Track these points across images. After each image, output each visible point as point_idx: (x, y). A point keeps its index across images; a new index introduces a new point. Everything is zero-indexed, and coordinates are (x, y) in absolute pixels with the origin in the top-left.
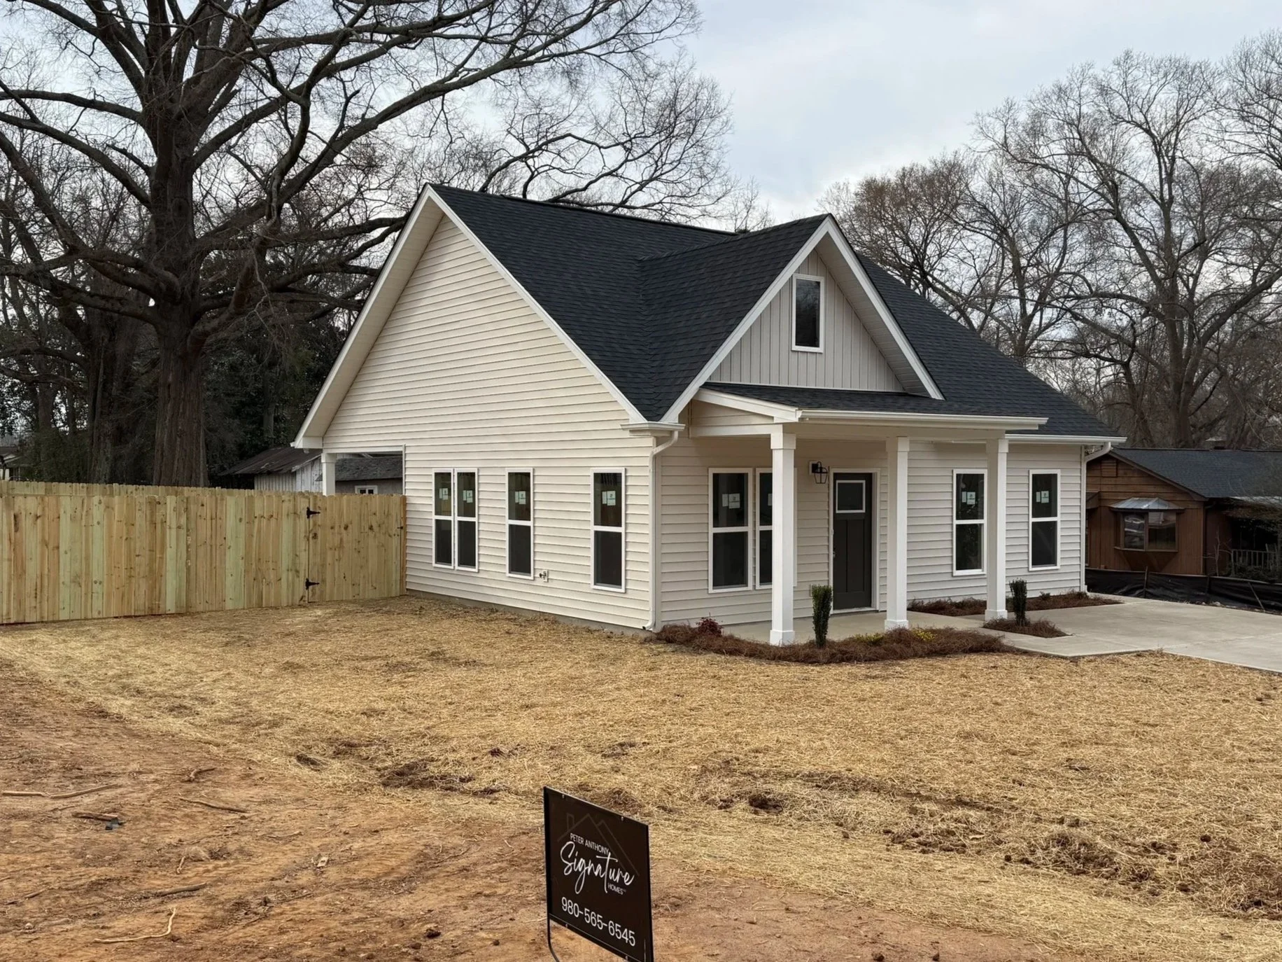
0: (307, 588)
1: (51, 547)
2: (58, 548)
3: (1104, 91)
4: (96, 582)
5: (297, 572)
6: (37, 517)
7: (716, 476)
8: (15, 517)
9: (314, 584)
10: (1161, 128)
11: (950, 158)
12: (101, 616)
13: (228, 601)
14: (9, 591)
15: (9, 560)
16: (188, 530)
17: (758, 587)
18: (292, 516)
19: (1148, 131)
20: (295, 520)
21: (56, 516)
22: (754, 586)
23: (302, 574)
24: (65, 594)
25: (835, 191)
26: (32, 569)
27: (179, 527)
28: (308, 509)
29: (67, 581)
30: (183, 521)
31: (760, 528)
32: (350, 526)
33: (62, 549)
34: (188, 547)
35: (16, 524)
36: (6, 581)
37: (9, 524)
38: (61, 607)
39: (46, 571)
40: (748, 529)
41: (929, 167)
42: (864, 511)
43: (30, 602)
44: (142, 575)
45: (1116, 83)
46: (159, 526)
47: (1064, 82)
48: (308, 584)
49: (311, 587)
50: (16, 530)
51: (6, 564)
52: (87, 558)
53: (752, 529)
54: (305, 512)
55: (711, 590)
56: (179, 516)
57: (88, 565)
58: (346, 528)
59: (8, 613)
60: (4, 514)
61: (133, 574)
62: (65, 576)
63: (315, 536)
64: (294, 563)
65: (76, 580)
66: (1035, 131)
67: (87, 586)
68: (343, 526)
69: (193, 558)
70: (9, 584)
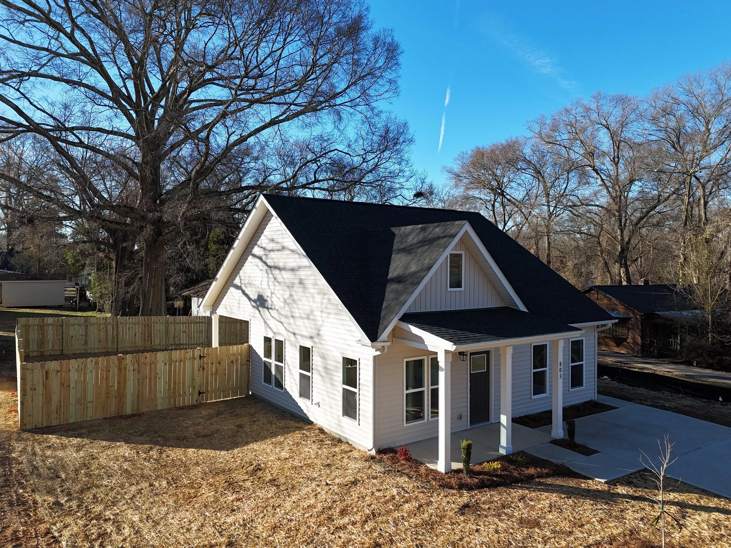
0: (199, 395)
1: (65, 385)
2: (69, 386)
3: (588, 109)
4: (89, 402)
5: (194, 387)
6: (58, 372)
7: (407, 363)
8: (46, 372)
9: (203, 393)
10: (614, 126)
11: (514, 139)
12: (92, 419)
13: (158, 405)
14: (43, 410)
15: (43, 395)
16: (138, 371)
17: (430, 419)
18: (191, 360)
19: (608, 129)
20: (193, 361)
21: (68, 370)
22: (428, 419)
23: (196, 389)
24: (72, 409)
25: (461, 155)
26: (55, 398)
27: (134, 370)
28: (200, 355)
29: (74, 402)
30: (136, 366)
31: (431, 387)
32: (222, 362)
33: (71, 386)
34: (138, 380)
35: (46, 376)
36: (41, 405)
37: (43, 376)
38: (70, 416)
39: (63, 399)
40: (425, 389)
41: (504, 142)
42: (485, 370)
43: (54, 415)
44: (114, 396)
45: (593, 106)
46: (123, 370)
47: (569, 107)
48: (200, 393)
49: (201, 395)
50: (47, 379)
51: (41, 397)
52: (85, 390)
53: (426, 389)
54: (198, 357)
55: (405, 425)
56: (133, 364)
57: (85, 394)
58: (219, 363)
59: (42, 422)
60: (40, 371)
61: (109, 396)
62: (72, 400)
63: (203, 369)
64: (193, 383)
65: (78, 402)
66: (555, 128)
67: (84, 404)
68: (218, 363)
69: (141, 385)
70: (43, 407)
